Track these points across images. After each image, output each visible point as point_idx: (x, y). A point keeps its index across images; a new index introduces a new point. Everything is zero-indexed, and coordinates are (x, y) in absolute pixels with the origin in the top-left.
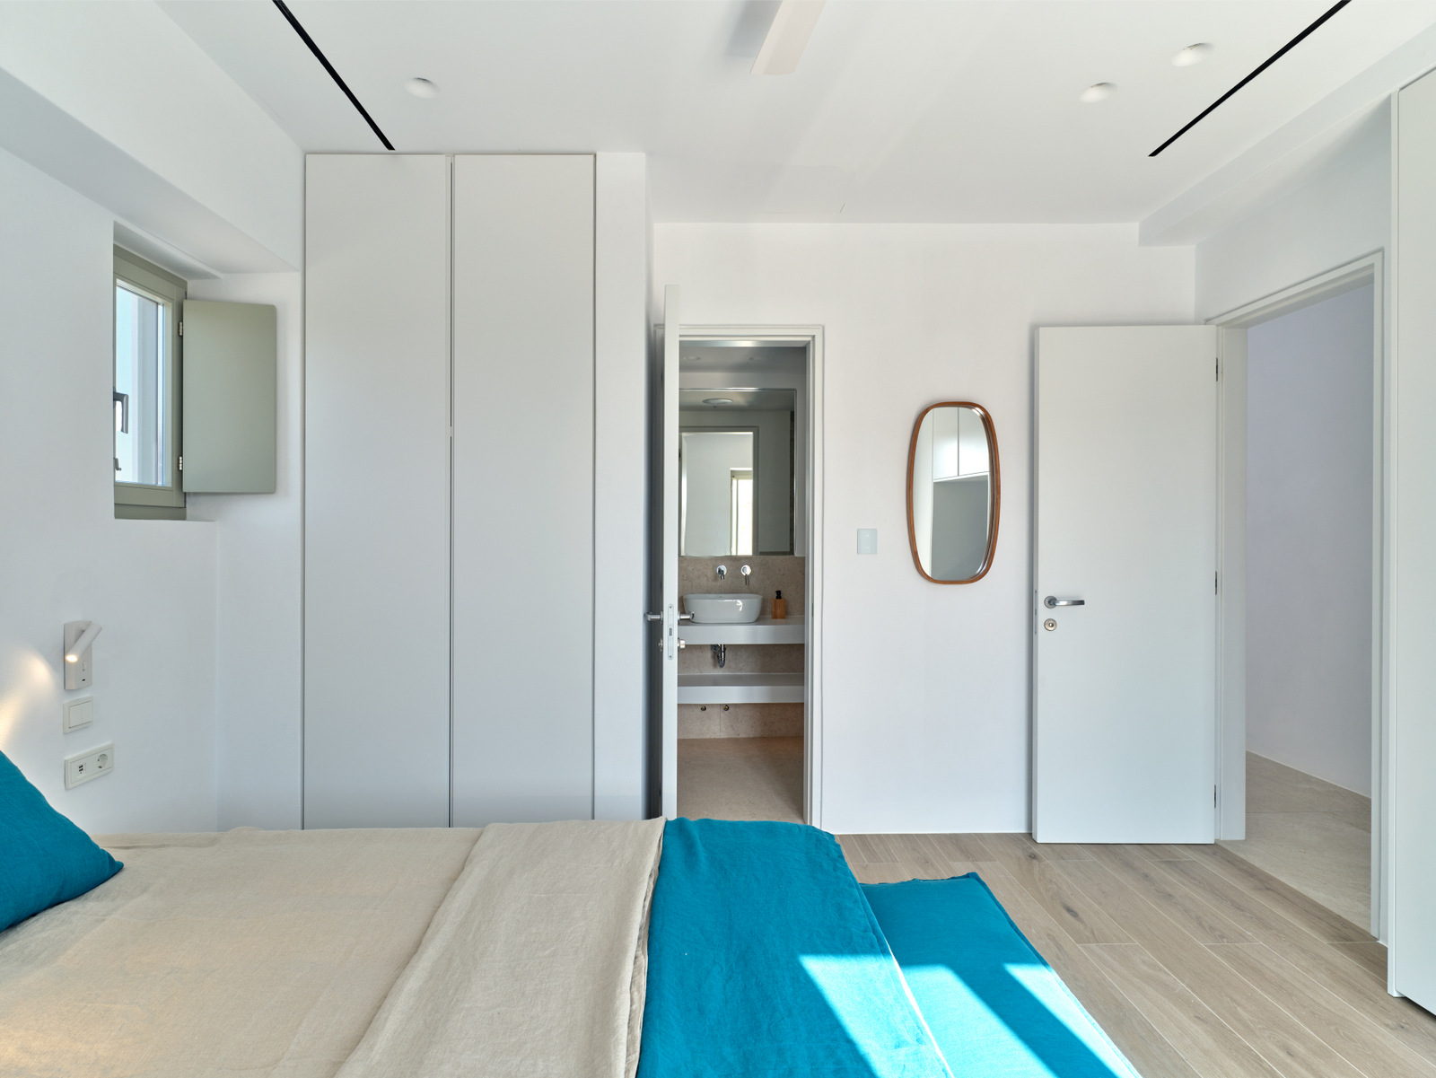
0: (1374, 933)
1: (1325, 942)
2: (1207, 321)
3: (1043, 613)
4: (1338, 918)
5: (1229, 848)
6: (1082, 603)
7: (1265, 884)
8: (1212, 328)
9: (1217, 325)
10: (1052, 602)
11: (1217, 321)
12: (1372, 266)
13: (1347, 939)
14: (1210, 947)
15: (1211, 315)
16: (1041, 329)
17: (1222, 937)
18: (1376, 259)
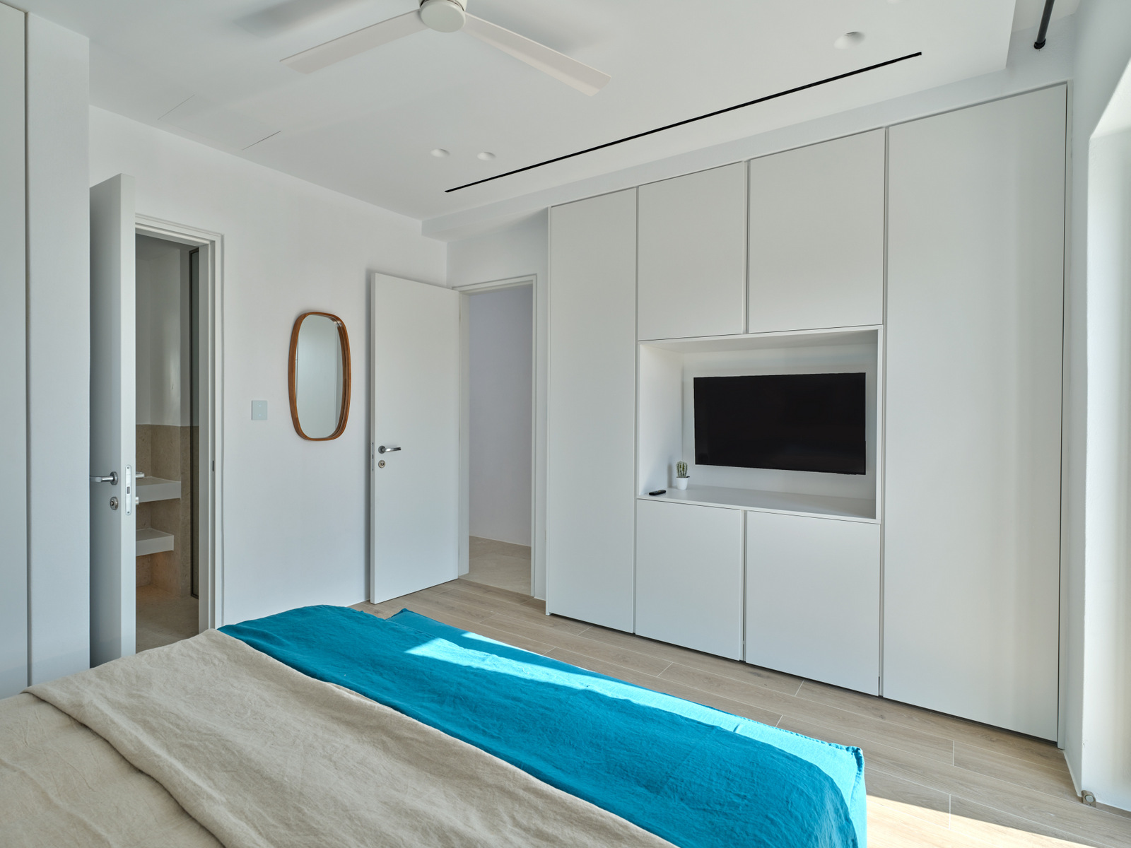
0: (532, 595)
1: (519, 605)
2: (453, 288)
3: (378, 457)
4: (518, 594)
5: (464, 579)
6: (399, 449)
7: (487, 590)
8: (455, 293)
9: (460, 291)
10: (382, 450)
11: (459, 289)
12: (532, 281)
13: (525, 601)
14: (481, 623)
15: (456, 285)
16: (377, 274)
17: (483, 617)
18: (533, 278)
